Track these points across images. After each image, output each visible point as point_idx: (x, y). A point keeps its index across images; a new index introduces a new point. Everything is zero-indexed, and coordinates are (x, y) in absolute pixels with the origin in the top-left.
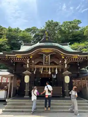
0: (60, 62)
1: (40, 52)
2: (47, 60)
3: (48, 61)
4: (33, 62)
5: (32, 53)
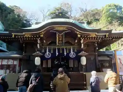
0: (76, 41)
1: (52, 30)
2: (61, 39)
3: (62, 41)
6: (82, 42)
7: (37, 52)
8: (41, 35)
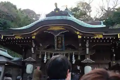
0: (80, 45)
2: (60, 42)
6: (87, 45)
7: (30, 58)
8: (33, 36)
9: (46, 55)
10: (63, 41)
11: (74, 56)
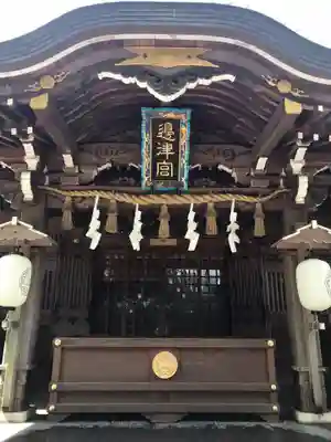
0: (262, 163)
1: (109, 66)
2: (167, 150)
4: (68, 160)
5: (49, 71)
6: (297, 165)
9: (96, 213)
10: (184, 141)
11: (233, 216)
